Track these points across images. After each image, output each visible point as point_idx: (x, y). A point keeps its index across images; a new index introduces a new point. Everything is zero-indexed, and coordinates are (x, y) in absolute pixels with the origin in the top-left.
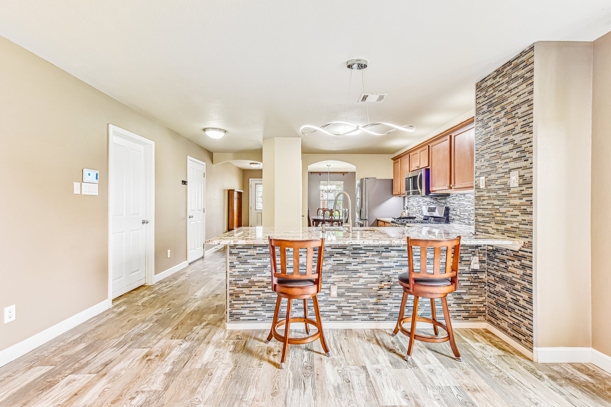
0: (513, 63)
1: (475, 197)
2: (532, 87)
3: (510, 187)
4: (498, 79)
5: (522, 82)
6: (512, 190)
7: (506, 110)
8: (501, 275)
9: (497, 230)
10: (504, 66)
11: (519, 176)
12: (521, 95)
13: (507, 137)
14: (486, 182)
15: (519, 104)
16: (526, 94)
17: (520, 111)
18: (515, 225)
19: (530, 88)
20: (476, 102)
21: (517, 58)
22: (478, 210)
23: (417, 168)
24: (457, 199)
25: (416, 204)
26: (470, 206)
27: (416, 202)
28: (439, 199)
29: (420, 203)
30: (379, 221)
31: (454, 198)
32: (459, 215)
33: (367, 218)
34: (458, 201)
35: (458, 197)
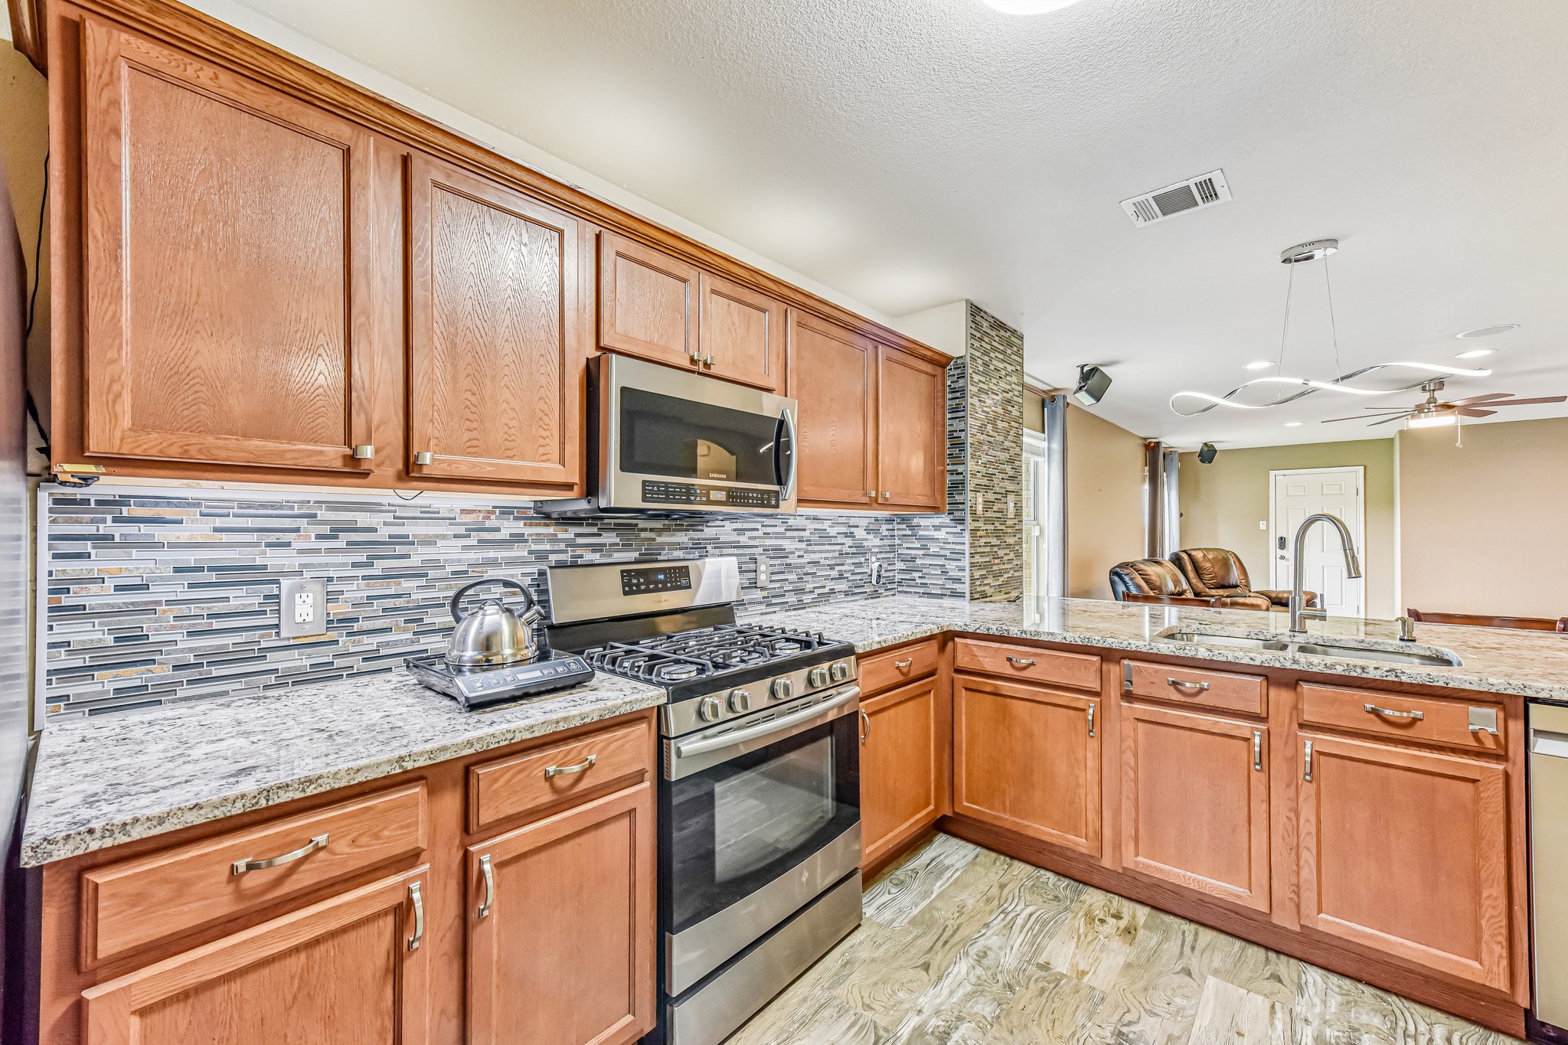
14: (982, 505)
22: (974, 557)
24: (757, 530)
25: (340, 559)
26: (806, 552)
27: (340, 543)
28: (652, 530)
29: (417, 557)
31: (743, 526)
32: (767, 584)
34: (759, 537)
35: (759, 526)
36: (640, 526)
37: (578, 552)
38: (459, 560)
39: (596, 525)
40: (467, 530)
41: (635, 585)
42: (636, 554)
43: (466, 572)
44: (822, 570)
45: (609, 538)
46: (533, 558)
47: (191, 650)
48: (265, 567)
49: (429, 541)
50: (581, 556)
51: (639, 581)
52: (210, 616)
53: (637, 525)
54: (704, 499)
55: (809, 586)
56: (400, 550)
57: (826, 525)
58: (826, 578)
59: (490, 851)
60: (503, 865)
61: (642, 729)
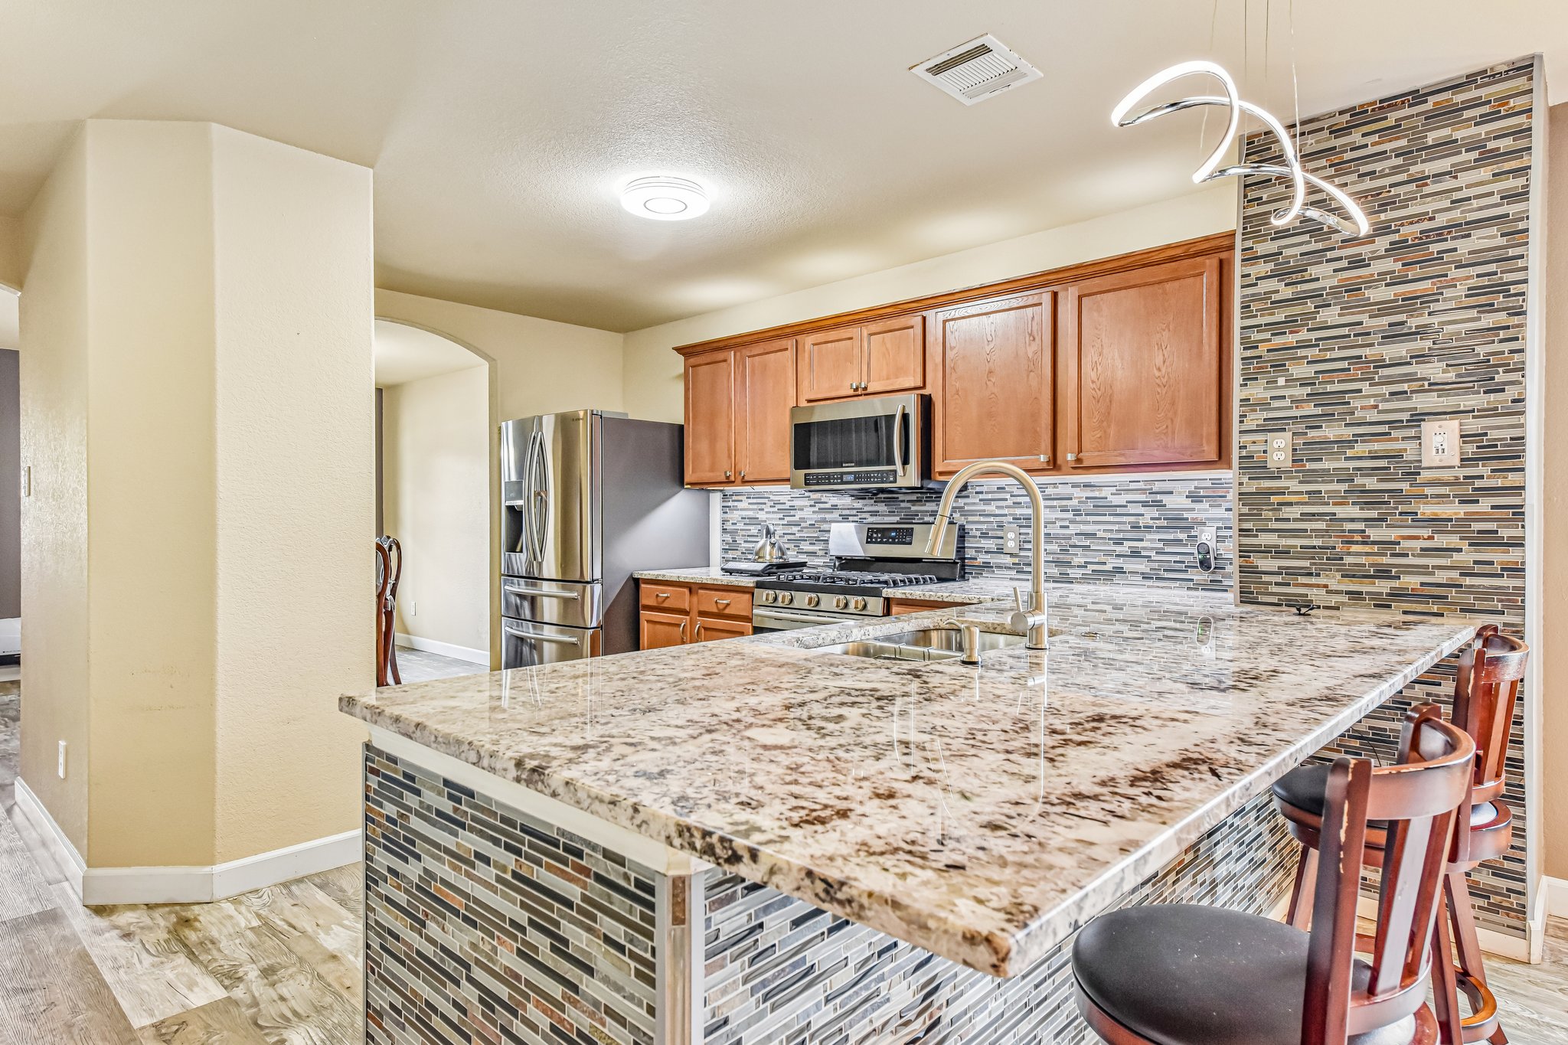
0: (1432, 100)
1: (1240, 494)
2: (1521, 181)
3: (1420, 467)
4: (1356, 137)
5: (1476, 160)
6: (1425, 475)
7: (1396, 237)
8: (1370, 728)
9: (1355, 595)
10: (1389, 103)
11: (1462, 436)
12: (1469, 199)
13: (1402, 317)
14: (1294, 450)
15: (1460, 225)
16: (1496, 199)
17: (1464, 247)
18: (1441, 577)
19: (1513, 183)
20: (1245, 196)
21: (1455, 87)
22: (1257, 536)
23: (851, 392)
24: (1006, 500)
25: (774, 516)
26: (1071, 522)
27: (775, 509)
28: (908, 501)
29: (799, 515)
30: (643, 586)
31: (990, 496)
32: (1016, 551)
33: (597, 575)
34: (1007, 507)
35: (1008, 496)
36: (900, 499)
37: (863, 515)
38: (811, 518)
39: (873, 499)
40: (815, 502)
41: (875, 538)
42: (897, 518)
43: (814, 525)
44: (1098, 544)
45: (881, 507)
46: (840, 519)
47: (744, 547)
48: (758, 518)
49: (801, 509)
50: (863, 518)
51: (878, 535)
52: (748, 536)
53: (898, 498)
54: (840, 481)
55: (1076, 561)
56: (792, 512)
57: (1106, 492)
58: (1108, 554)
59: (701, 621)
60: (706, 629)
61: (747, 597)
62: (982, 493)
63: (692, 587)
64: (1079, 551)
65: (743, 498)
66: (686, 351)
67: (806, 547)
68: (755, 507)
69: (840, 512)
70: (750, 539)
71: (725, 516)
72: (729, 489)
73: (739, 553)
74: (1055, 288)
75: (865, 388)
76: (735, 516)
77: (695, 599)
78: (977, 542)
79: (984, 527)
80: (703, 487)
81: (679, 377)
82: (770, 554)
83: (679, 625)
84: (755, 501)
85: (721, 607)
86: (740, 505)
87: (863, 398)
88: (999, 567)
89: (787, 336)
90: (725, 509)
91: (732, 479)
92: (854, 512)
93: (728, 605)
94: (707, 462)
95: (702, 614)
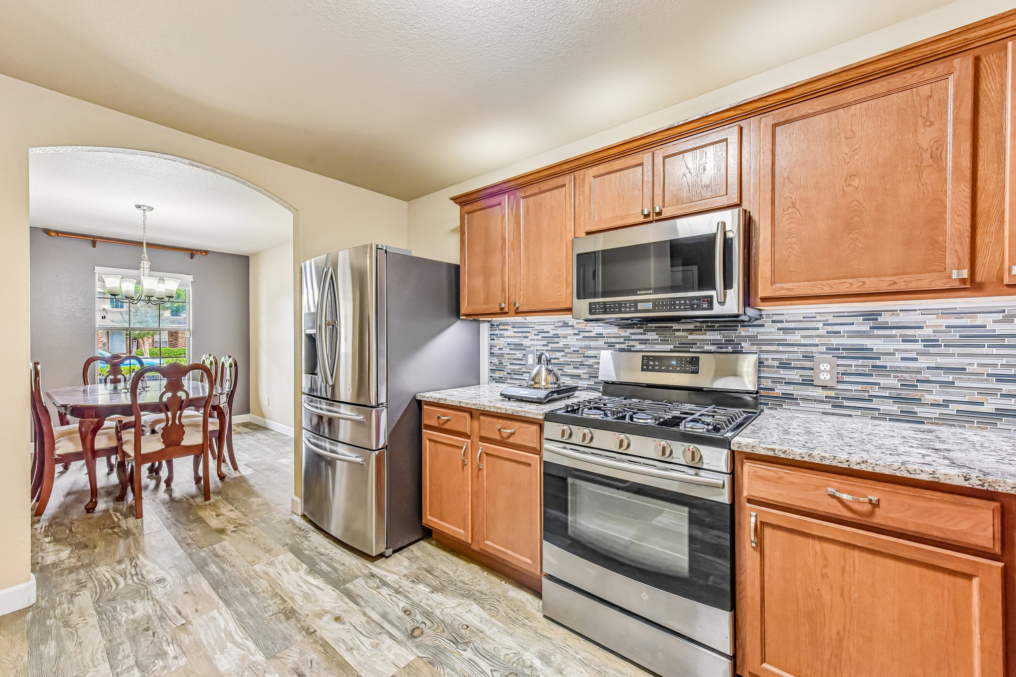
23: (641, 219)
25: (539, 343)
27: (539, 337)
28: (684, 330)
29: (562, 343)
30: (425, 407)
31: (793, 325)
32: (833, 384)
33: (383, 399)
34: (817, 336)
35: (820, 325)
36: (674, 328)
37: (632, 343)
38: (576, 345)
39: (642, 328)
40: (579, 331)
41: (651, 365)
42: (671, 347)
43: (578, 351)
44: (968, 381)
45: (652, 336)
46: (606, 346)
47: (510, 369)
48: (523, 344)
49: (565, 337)
50: (634, 346)
51: (654, 363)
52: (513, 359)
53: (672, 327)
54: (633, 309)
55: (930, 398)
56: (556, 340)
57: (984, 320)
58: (983, 392)
59: (482, 446)
60: (487, 454)
61: (535, 428)
62: (781, 322)
63: (473, 413)
64: (936, 388)
65: (509, 327)
66: (463, 200)
67: (570, 370)
68: (520, 335)
69: (605, 340)
70: (515, 362)
71: (492, 342)
72: (497, 320)
73: (505, 373)
74: (977, 52)
75: (660, 213)
76: (501, 342)
77: (476, 424)
78: (776, 372)
79: (784, 357)
80: (475, 318)
81: (454, 230)
82: (546, 380)
83: (461, 448)
84: (520, 330)
85: (505, 436)
86: (506, 333)
87: (654, 224)
88: (805, 399)
89: (564, 173)
90: (492, 337)
91: (507, 310)
92: (622, 340)
93: (512, 434)
94: (482, 296)
95: (483, 439)
